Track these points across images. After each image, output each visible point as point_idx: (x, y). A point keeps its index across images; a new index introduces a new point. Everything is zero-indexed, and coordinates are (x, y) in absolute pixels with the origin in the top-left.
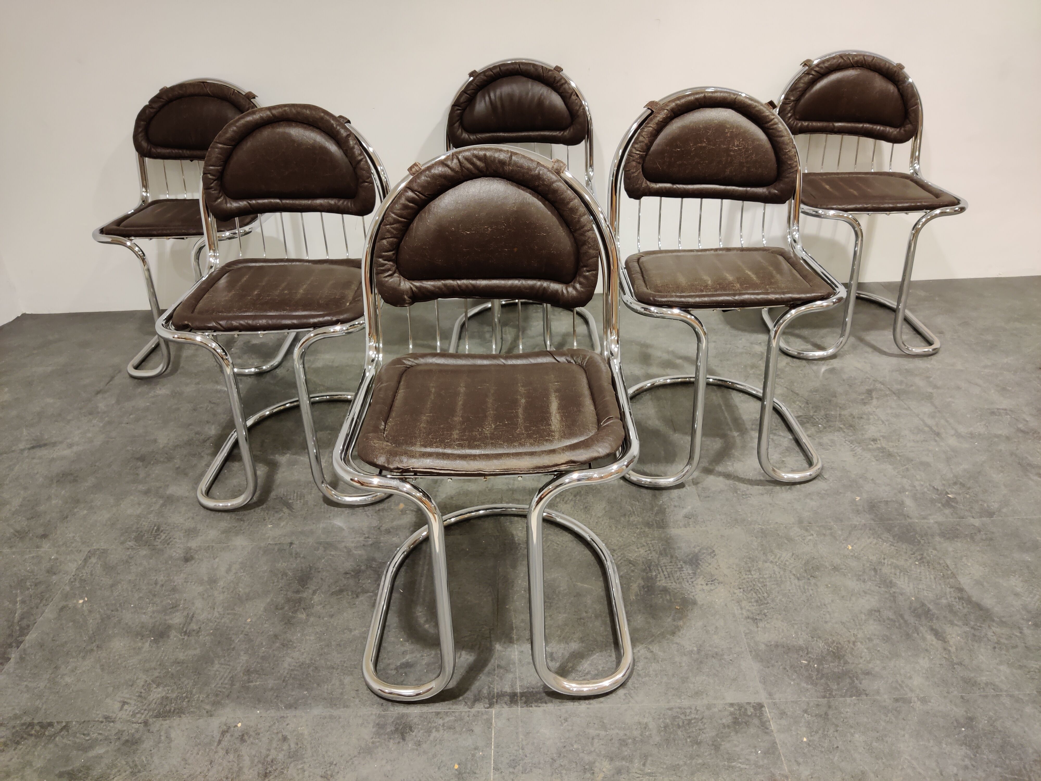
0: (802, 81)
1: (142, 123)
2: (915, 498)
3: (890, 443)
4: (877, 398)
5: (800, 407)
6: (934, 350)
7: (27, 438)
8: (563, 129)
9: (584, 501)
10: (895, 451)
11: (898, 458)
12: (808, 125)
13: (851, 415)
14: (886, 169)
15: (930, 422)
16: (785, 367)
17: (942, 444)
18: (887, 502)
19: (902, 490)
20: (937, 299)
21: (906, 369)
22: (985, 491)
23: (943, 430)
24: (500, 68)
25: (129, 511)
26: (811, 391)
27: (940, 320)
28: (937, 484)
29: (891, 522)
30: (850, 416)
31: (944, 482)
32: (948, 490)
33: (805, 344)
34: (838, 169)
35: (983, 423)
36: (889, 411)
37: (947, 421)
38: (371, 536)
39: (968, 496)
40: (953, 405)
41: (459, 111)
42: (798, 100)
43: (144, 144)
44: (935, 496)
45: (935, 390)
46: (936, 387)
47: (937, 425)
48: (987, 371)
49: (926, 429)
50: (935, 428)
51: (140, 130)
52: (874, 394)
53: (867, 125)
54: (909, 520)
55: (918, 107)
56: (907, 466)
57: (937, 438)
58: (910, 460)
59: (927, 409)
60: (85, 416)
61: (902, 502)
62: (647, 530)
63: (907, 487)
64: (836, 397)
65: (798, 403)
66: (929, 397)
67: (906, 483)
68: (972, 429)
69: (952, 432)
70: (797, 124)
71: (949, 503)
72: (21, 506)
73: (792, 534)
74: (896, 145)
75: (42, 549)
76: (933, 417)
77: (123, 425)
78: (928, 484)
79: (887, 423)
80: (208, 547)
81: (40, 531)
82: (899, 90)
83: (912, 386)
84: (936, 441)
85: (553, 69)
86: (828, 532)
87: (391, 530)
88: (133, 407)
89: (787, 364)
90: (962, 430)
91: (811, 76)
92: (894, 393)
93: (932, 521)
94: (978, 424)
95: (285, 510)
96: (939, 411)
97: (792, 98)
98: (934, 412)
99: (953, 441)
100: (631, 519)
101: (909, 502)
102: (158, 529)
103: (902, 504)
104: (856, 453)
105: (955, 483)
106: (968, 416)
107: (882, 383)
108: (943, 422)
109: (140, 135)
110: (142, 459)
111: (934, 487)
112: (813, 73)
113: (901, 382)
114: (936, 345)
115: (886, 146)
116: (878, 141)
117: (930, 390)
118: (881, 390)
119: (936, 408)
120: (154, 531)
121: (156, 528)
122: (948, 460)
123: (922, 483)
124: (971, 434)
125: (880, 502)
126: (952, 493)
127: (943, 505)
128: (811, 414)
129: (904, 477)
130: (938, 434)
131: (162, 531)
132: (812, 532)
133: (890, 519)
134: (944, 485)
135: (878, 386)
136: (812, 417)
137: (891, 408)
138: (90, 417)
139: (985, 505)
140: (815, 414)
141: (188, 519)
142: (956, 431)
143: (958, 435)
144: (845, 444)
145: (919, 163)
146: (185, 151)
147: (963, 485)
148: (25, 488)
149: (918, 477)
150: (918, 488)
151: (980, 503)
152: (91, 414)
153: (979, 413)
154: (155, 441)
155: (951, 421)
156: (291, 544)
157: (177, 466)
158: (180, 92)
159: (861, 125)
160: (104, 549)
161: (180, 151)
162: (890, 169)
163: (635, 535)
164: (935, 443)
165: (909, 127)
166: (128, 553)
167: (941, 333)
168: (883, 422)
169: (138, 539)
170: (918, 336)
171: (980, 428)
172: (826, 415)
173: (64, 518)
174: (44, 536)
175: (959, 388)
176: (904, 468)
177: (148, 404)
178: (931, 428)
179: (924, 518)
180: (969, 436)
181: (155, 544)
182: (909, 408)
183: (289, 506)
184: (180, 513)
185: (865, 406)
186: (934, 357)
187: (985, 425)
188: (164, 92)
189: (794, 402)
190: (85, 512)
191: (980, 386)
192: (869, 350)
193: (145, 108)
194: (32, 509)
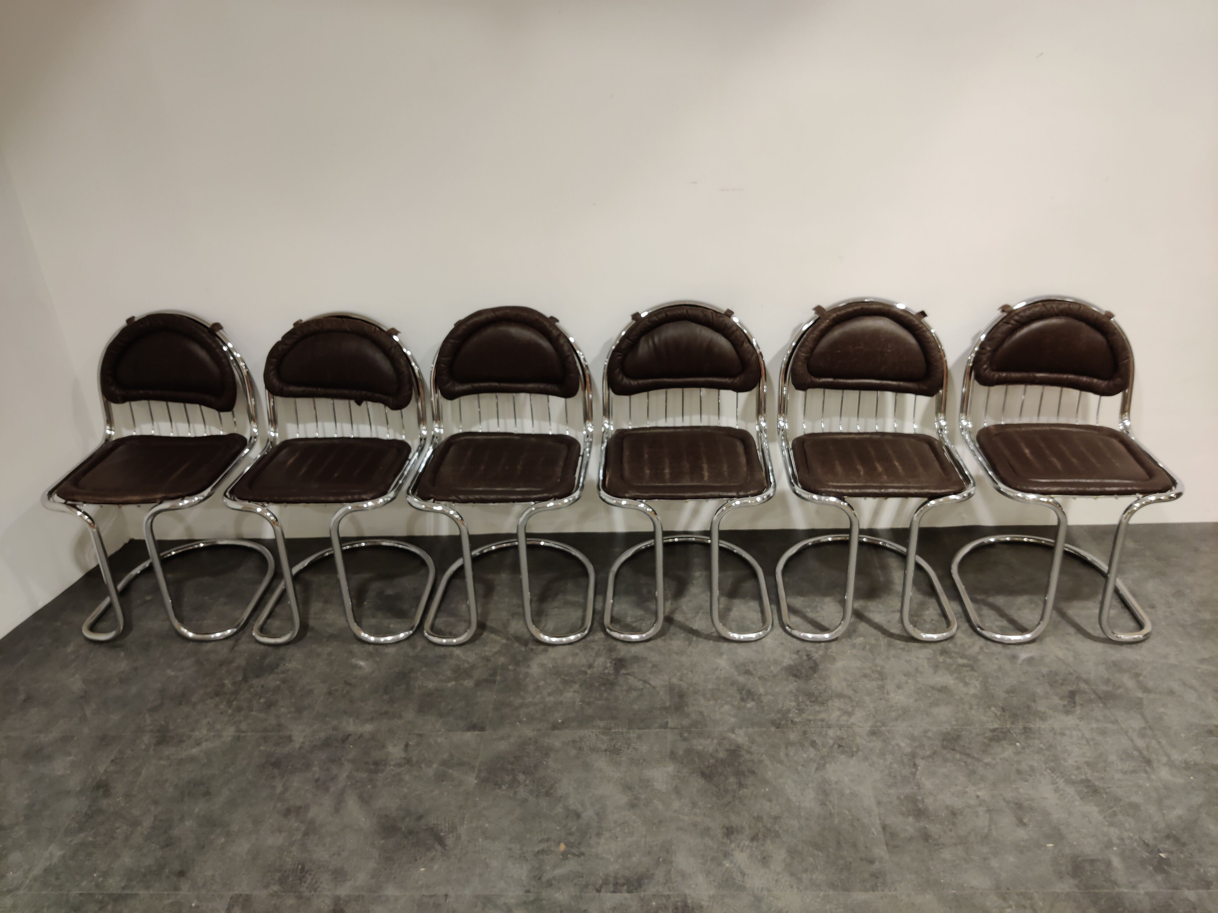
0: (1000, 330)
1: (274, 360)
2: (1123, 855)
3: (1096, 774)
4: (1082, 705)
5: (996, 715)
6: (1145, 635)
7: (151, 728)
8: (734, 376)
9: (762, 848)
10: (1101, 785)
11: (1105, 796)
12: (1006, 376)
13: (1053, 730)
14: (1092, 422)
15: (1140, 743)
16: (979, 653)
17: (1153, 777)
18: (1092, 862)
19: (1109, 845)
20: (1148, 554)
21: (1113, 662)
22: (1201, 850)
23: (1154, 756)
24: (666, 314)
25: (270, 841)
26: (1007, 692)
27: (1151, 586)
28: (1148, 837)
29: (1097, 891)
30: (1050, 731)
31: (1156, 835)
32: (1161, 846)
33: (1000, 618)
34: (1038, 419)
35: (1199, 747)
36: (1094, 725)
37: (1159, 743)
38: (532, 889)
39: (1182, 856)
40: (1166, 718)
41: (620, 357)
42: (994, 351)
43: (275, 382)
44: (1145, 855)
45: (1145, 694)
46: (1146, 690)
47: (1148, 747)
48: (1204, 667)
49: (1136, 753)
50: (1145, 753)
51: (271, 368)
52: (1078, 698)
53: (1071, 377)
54: (1117, 890)
55: (1129, 362)
56: (1114, 809)
57: (1148, 768)
58: (1117, 800)
59: (1136, 723)
60: (211, 698)
61: (1110, 861)
62: (831, 892)
63: (1116, 841)
64: (1034, 701)
65: (993, 709)
66: (1138, 705)
67: (1114, 832)
68: (1186, 756)
69: (1164, 759)
70: (994, 375)
71: (1161, 866)
72: (153, 828)
73: (988, 904)
74: (1104, 398)
75: (181, 893)
76: (1143, 736)
77: (253, 713)
78: (1137, 837)
79: (1092, 743)
80: (359, 896)
81: (176, 866)
82: (1108, 341)
83: (1119, 687)
84: (1146, 772)
85: (723, 313)
86: (1028, 903)
87: (553, 882)
88: (263, 686)
89: (981, 648)
90: (1176, 756)
91: (1010, 326)
92: (1100, 698)
93: (1142, 892)
94: (1194, 748)
95: (438, 847)
96: (1150, 728)
97: (988, 349)
98: (1145, 728)
99: (1164, 773)
100: (814, 877)
101: (1116, 862)
102: (303, 868)
103: (1109, 864)
104: (1057, 787)
105: (1168, 837)
106: (1183, 735)
107: (1086, 682)
108: (1154, 743)
109: (272, 373)
110: (276, 764)
111: (1144, 842)
112: (1012, 322)
113: (1108, 681)
114: (1147, 629)
115: (1093, 398)
116: (1084, 393)
117: (1140, 694)
118: (1085, 692)
119: (1147, 722)
120: (299, 871)
121: (300, 867)
122: (1160, 802)
123: (1131, 835)
124: (1186, 762)
125: (1084, 861)
126: (1164, 851)
127: (1155, 869)
128: (1008, 726)
129: (1112, 824)
130: (1149, 762)
131: (307, 872)
132: (1011, 903)
133: (1095, 887)
134: (1155, 838)
135: (1083, 686)
136: (1009, 731)
137: (1097, 720)
138: (217, 699)
139: (1202, 870)
140: (1013, 726)
141: (334, 854)
142: (1168, 756)
143: (1171, 764)
144: (1045, 773)
145: (1129, 420)
146: (319, 389)
147: (1177, 840)
148: (156, 803)
149: (1127, 825)
150: (1127, 842)
151: (1196, 866)
152: (217, 694)
153: (1196, 731)
154: (290, 739)
155: (1164, 742)
156: (446, 896)
157: (316, 776)
158: (316, 328)
159: (1065, 376)
160: (247, 895)
161: (315, 389)
162: (1097, 423)
163: (819, 900)
164: (1145, 776)
165: (1118, 380)
166: (273, 902)
167: (1153, 607)
168: (1087, 741)
169: (282, 881)
170: (1127, 611)
171: (1194, 754)
172: (1025, 728)
173: (201, 847)
174: (181, 874)
175: (1171, 692)
176: (1111, 811)
177: (278, 683)
178: (1140, 751)
179: (1134, 887)
180: (1184, 765)
181: (302, 889)
182: (1117, 721)
183: (440, 841)
184: (324, 845)
185: (1067, 715)
186: (1145, 645)
187: (1201, 749)
188: (299, 326)
189: (989, 707)
190: (223, 840)
191: (1195, 690)
192: (1071, 630)
193: (278, 344)
194: (166, 832)
